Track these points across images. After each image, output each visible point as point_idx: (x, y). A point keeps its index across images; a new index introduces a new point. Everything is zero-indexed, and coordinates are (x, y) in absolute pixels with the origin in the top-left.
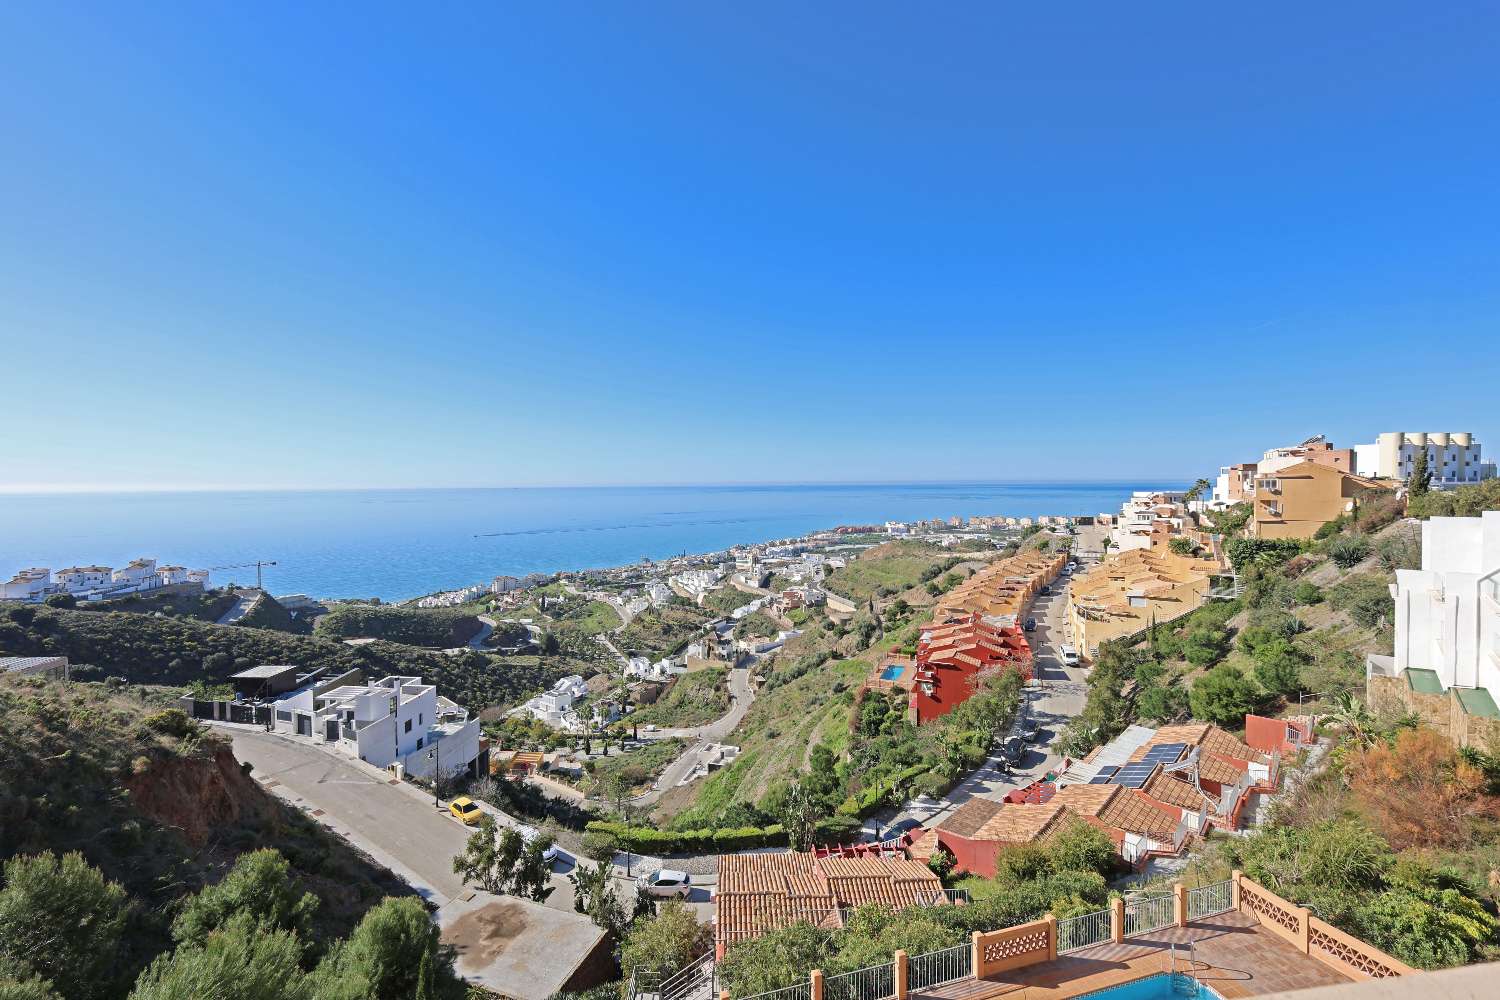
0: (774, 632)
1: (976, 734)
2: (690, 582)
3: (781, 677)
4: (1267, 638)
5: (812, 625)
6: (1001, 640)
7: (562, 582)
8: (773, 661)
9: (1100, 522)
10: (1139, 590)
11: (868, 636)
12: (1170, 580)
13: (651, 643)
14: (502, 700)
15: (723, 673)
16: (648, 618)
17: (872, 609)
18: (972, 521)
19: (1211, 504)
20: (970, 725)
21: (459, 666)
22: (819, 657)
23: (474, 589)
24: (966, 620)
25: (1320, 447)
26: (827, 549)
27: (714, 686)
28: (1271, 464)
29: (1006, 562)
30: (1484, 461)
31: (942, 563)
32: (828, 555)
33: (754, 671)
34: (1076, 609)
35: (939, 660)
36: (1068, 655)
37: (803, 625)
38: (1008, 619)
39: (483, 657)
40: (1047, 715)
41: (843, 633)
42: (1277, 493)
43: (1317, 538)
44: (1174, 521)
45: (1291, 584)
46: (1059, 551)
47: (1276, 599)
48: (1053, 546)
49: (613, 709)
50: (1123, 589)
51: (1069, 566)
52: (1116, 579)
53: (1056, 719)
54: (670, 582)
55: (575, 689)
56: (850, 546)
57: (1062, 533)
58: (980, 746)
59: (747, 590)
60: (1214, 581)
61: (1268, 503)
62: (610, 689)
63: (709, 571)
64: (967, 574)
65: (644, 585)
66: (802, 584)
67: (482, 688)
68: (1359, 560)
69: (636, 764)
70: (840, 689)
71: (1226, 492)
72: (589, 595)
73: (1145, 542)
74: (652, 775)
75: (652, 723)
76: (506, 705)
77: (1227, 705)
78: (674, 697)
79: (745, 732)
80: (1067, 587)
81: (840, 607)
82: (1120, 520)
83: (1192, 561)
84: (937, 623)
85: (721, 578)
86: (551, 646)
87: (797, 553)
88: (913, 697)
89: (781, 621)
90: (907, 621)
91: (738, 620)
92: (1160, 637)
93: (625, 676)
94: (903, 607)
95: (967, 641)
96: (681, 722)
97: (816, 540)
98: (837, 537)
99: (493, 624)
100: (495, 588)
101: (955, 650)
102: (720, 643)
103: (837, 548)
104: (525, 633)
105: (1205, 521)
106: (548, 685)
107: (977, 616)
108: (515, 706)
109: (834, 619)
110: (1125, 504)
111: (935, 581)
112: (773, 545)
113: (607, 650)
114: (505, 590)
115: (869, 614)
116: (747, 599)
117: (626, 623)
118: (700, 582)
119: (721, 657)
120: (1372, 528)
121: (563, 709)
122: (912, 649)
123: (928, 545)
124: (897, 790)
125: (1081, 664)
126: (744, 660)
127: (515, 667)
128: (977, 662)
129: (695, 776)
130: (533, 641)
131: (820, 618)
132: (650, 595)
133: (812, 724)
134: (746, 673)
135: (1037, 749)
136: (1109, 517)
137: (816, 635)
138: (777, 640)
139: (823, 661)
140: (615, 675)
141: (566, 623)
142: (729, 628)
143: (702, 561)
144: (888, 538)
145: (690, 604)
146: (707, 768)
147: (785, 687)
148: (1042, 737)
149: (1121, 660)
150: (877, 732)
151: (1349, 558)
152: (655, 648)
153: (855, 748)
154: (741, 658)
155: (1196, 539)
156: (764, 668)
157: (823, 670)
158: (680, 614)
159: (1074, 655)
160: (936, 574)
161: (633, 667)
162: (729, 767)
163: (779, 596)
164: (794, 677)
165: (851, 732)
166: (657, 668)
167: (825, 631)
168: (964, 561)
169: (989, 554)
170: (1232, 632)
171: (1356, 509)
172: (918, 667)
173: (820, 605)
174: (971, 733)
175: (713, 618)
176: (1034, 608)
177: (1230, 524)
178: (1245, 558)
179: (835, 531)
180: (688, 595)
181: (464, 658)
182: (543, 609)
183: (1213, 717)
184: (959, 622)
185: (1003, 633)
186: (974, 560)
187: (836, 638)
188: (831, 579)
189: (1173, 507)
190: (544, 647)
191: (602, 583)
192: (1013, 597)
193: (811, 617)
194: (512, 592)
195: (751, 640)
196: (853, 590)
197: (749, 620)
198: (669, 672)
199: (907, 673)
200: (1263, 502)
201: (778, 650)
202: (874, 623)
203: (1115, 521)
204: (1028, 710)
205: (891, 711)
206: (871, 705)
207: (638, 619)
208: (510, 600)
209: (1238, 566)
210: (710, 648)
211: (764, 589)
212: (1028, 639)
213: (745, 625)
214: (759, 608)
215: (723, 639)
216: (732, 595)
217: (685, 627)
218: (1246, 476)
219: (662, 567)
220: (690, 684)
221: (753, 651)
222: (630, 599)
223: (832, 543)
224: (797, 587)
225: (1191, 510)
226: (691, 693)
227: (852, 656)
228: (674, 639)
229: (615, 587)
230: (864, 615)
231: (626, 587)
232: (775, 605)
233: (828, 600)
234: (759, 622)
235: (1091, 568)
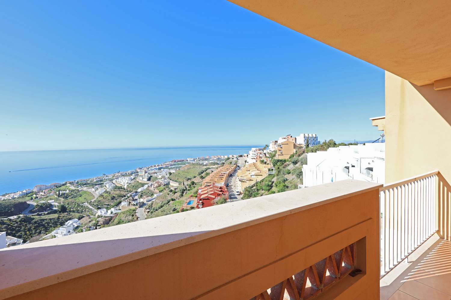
0: (152, 195)
2: (122, 181)
3: (155, 209)
4: (280, 182)
5: (165, 191)
6: (220, 190)
7: (68, 185)
8: (152, 204)
9: (244, 156)
10: (253, 173)
11: (183, 193)
12: (260, 170)
13: (107, 204)
14: (40, 233)
15: (135, 210)
16: (105, 195)
17: (184, 184)
18: (212, 157)
19: (268, 151)
21: (17, 223)
22: (168, 201)
23: (25, 191)
24: (211, 185)
25: (290, 136)
26: (170, 167)
27: (131, 215)
28: (281, 141)
29: (221, 168)
30: (318, 140)
31: (204, 169)
32: (169, 169)
33: (146, 208)
34: (239, 180)
35: (203, 197)
37: (162, 192)
38: (222, 184)
39: (30, 218)
41: (175, 193)
42: (281, 148)
43: (289, 158)
44: (261, 155)
45: (284, 170)
47: (282, 173)
48: (233, 163)
49: (91, 229)
50: (250, 173)
51: (237, 168)
54: (114, 181)
55: (74, 224)
56: (177, 166)
57: (235, 159)
59: (143, 182)
60: (269, 170)
61: (280, 150)
63: (129, 177)
64: (211, 172)
65: (103, 183)
66: (162, 179)
67: (29, 230)
68: (297, 163)
70: (174, 210)
71: (272, 148)
72: (80, 189)
73: (254, 161)
76: (42, 235)
80: (237, 174)
81: (174, 185)
82: (249, 155)
83: (264, 165)
84: (203, 187)
85: (133, 179)
86: (63, 209)
87: (160, 169)
89: (154, 191)
90: (194, 187)
91: (140, 192)
92: (258, 185)
93: (96, 216)
94: (193, 183)
95: (211, 191)
97: (166, 164)
98: (173, 163)
99: (35, 204)
100: (35, 190)
101: (208, 194)
102: (133, 200)
103: (172, 167)
104: (51, 206)
105: (267, 155)
106: (62, 224)
107: (214, 184)
108: (46, 234)
109: (172, 189)
110: (250, 151)
111: (202, 175)
112: (152, 167)
113: (88, 208)
114: (41, 190)
116: (143, 185)
117: (96, 197)
118: (125, 181)
119: (134, 205)
120: (299, 156)
121: (69, 232)
122: (196, 195)
123: (200, 164)
125: (240, 194)
126: (142, 205)
127: (46, 219)
128: (214, 197)
130: (54, 208)
131: (168, 188)
132: (106, 187)
134: (143, 209)
136: (246, 155)
137: (167, 194)
138: (154, 197)
139: (169, 202)
140: (92, 216)
141: (70, 200)
142: (136, 195)
143: (126, 174)
144: (188, 163)
145: (122, 188)
147: (156, 212)
149: (249, 192)
151: (295, 163)
152: (108, 205)
154: (141, 204)
156: (149, 207)
157: (169, 205)
158: (118, 192)
159: (238, 192)
160: (202, 173)
161: (99, 213)
163: (154, 183)
164: (159, 208)
166: (109, 212)
167: (170, 193)
168: (210, 168)
169: (216, 166)
170: (273, 182)
171: (296, 151)
172: (198, 200)
173: (168, 184)
175: (130, 192)
176: (228, 180)
177: (272, 156)
178: (275, 164)
179: (172, 162)
180: (121, 186)
181: (20, 219)
182: (59, 196)
184: (209, 186)
185: (221, 188)
186: (212, 168)
187: (173, 194)
188: (171, 177)
189: (260, 152)
190: (60, 210)
191: (85, 184)
192: (223, 177)
193: (165, 189)
194: (44, 191)
195: (144, 198)
196: (178, 179)
197: (143, 192)
198: (114, 212)
199: (195, 202)
200: (279, 150)
201: (154, 200)
202: (185, 189)
203: (247, 156)
207: (101, 196)
208: (43, 194)
209: (274, 166)
210: (129, 203)
211: (148, 181)
212: (227, 189)
213: (142, 194)
214: (147, 188)
215: (134, 199)
216: (137, 184)
217: (120, 196)
218: (275, 144)
219: (110, 177)
220: (122, 215)
221: (145, 202)
222: (98, 189)
223: (171, 165)
224: (160, 180)
225: (264, 152)
226: (123, 219)
227: (178, 199)
228: (116, 201)
229: (91, 185)
230: (182, 186)
231: (96, 185)
232: (153, 186)
233: (170, 183)
234: (147, 192)
235: (242, 168)
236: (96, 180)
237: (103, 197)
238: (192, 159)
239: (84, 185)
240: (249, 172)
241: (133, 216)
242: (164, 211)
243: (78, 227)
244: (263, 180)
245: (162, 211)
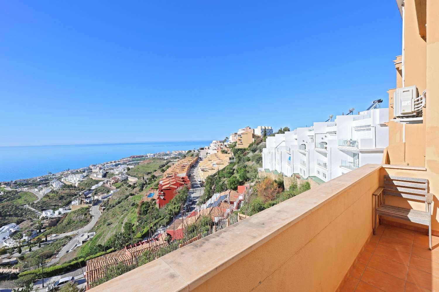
0: (108, 192)
1: (177, 206)
2: (72, 179)
3: (112, 205)
4: (241, 169)
5: (122, 187)
6: (182, 180)
7: (3, 186)
8: (108, 201)
9: (205, 149)
10: (215, 163)
11: (143, 187)
12: (221, 160)
13: (54, 204)
15: (88, 209)
19: (229, 143)
20: (175, 204)
22: (126, 196)
24: (173, 176)
25: (249, 128)
26: (128, 163)
27: (84, 214)
28: (240, 132)
29: (182, 160)
31: (164, 163)
32: (128, 165)
33: (101, 206)
34: (201, 170)
35: (165, 188)
36: (199, 181)
37: (120, 188)
38: (183, 174)
40: (195, 197)
41: (134, 187)
42: (241, 137)
43: (249, 147)
44: (222, 147)
45: (244, 157)
46: (196, 156)
47: (242, 161)
48: (194, 155)
49: (34, 233)
51: (199, 159)
52: (210, 161)
53: (197, 198)
54: (62, 180)
56: (136, 162)
57: (196, 152)
58: (178, 209)
59: (97, 179)
60: (230, 159)
61: (240, 140)
62: (32, 225)
63: (81, 174)
64: (172, 165)
65: (49, 183)
66: (119, 174)
68: (256, 151)
69: (47, 250)
70: (133, 205)
71: (232, 139)
72: (19, 190)
73: (216, 152)
74: (55, 252)
75: (55, 233)
77: (234, 185)
78: (65, 221)
79: (98, 227)
80: (199, 165)
81: (132, 180)
83: (225, 155)
84: (164, 178)
85: (86, 176)
87: (116, 165)
88: (157, 201)
89: (111, 188)
90: (155, 181)
91: (94, 190)
92: (220, 173)
93: (40, 218)
94: (154, 177)
95: (173, 181)
96: (69, 230)
97: (123, 161)
98: (131, 159)
101: (169, 185)
102: (86, 198)
103: (131, 163)
105: (227, 146)
107: (175, 175)
109: (131, 184)
110: (211, 144)
111: (163, 168)
112: (107, 163)
113: (30, 211)
115: (143, 180)
116: (97, 182)
117: (40, 198)
118: (76, 178)
119: (87, 203)
120: (258, 144)
121: (4, 238)
122: (157, 187)
123: (160, 159)
124: (154, 227)
126: (96, 203)
128: (176, 187)
129: (76, 247)
131: (126, 184)
132: (53, 186)
133: (124, 217)
134: (97, 207)
135: (193, 206)
137: (125, 190)
138: (110, 194)
140: (35, 219)
142: (91, 193)
143: (77, 171)
144: (148, 158)
145: (72, 187)
146: (82, 243)
147: (113, 208)
148: (194, 203)
149: (211, 180)
150: (147, 213)
151: (254, 151)
152: (55, 206)
153: (139, 220)
154: (96, 202)
155: (226, 149)
156: (105, 204)
157: (127, 200)
158: (67, 191)
159: (201, 181)
160: (163, 166)
161: (44, 214)
162: (91, 240)
163: (110, 179)
164: (117, 204)
165: (138, 215)
166: (57, 212)
167: (128, 188)
168: (171, 162)
169: (178, 159)
170: (234, 170)
171: (255, 140)
172: (159, 192)
173: (125, 180)
174: (175, 206)
175: (83, 190)
176: (190, 171)
177: (233, 146)
178: (236, 153)
179: (130, 158)
180: (71, 184)
183: (231, 188)
184: (171, 177)
185: (183, 178)
186: (174, 161)
187: (132, 189)
188: (130, 172)
189: (221, 143)
192: (185, 168)
193: (122, 185)
195: (99, 195)
196: (137, 174)
197: (98, 189)
198: (63, 213)
199: (156, 194)
201: (110, 197)
202: (145, 183)
203: (209, 148)
204: (190, 197)
205: (151, 206)
206: (144, 206)
207: (47, 196)
209: (235, 155)
210: (81, 201)
211: (104, 178)
212: (189, 179)
213: (97, 191)
214: (102, 184)
215: (87, 196)
216: (91, 182)
217: (70, 196)
218: (235, 136)
219: (58, 175)
220: (73, 215)
221: (100, 199)
222: (42, 188)
223: (129, 161)
224: (117, 176)
225: (225, 144)
226: (74, 218)
227: (138, 194)
228: (65, 201)
229: (34, 185)
230: (141, 181)
231: (39, 185)
232: (109, 183)
233: (129, 178)
234: (102, 189)
235: (204, 159)
236: (39, 179)
237: (48, 198)
238: (152, 155)
239: (25, 185)
240: (210, 162)
241: (86, 214)
242: (122, 207)
243: (15, 232)
244: (224, 168)
245: (120, 206)
